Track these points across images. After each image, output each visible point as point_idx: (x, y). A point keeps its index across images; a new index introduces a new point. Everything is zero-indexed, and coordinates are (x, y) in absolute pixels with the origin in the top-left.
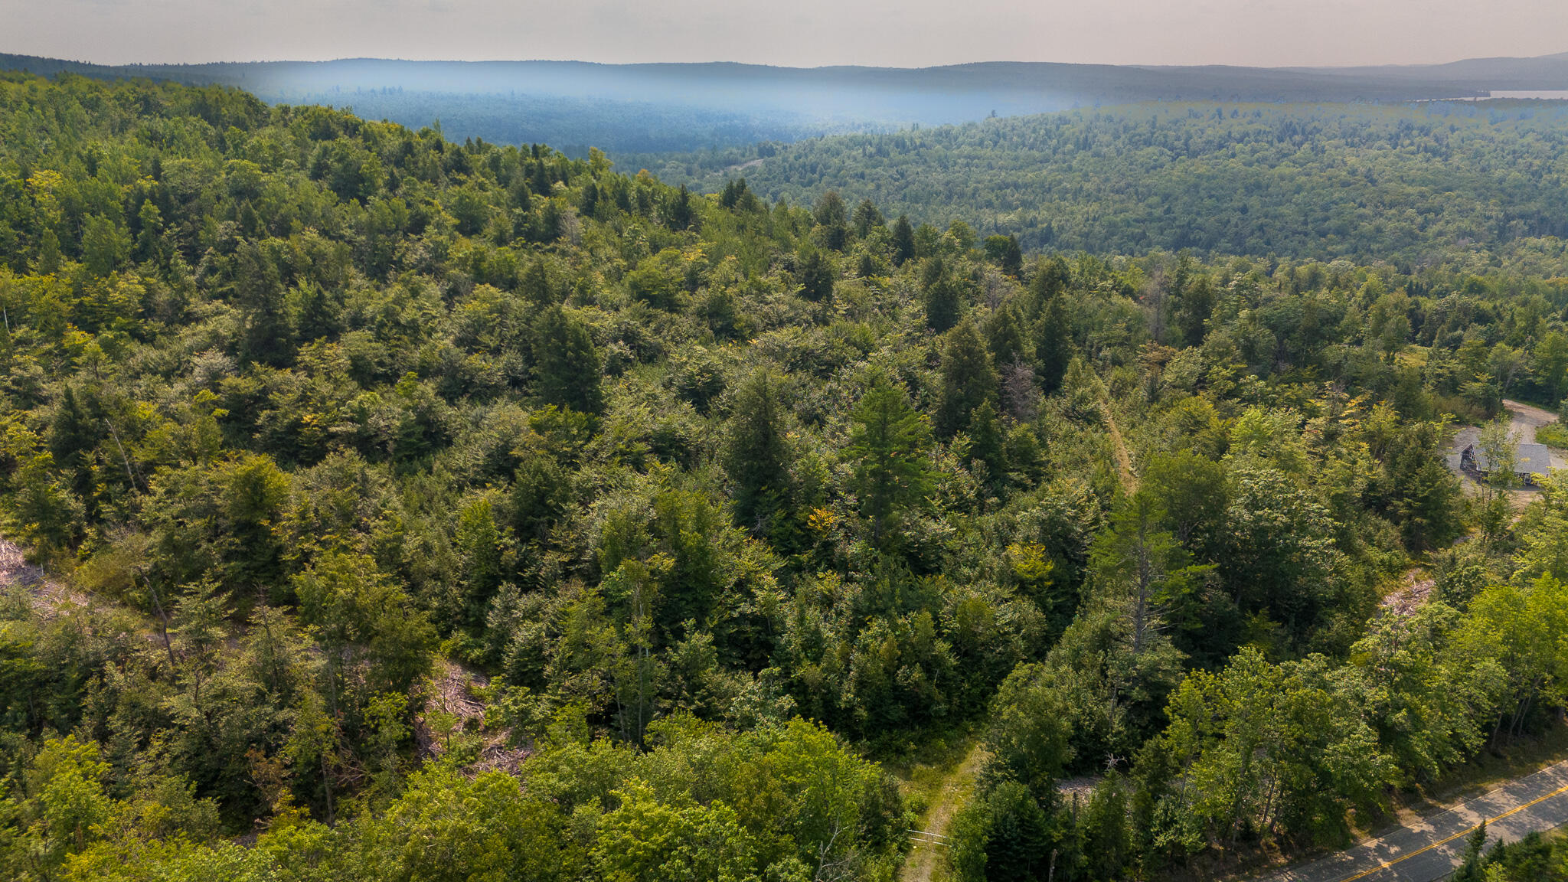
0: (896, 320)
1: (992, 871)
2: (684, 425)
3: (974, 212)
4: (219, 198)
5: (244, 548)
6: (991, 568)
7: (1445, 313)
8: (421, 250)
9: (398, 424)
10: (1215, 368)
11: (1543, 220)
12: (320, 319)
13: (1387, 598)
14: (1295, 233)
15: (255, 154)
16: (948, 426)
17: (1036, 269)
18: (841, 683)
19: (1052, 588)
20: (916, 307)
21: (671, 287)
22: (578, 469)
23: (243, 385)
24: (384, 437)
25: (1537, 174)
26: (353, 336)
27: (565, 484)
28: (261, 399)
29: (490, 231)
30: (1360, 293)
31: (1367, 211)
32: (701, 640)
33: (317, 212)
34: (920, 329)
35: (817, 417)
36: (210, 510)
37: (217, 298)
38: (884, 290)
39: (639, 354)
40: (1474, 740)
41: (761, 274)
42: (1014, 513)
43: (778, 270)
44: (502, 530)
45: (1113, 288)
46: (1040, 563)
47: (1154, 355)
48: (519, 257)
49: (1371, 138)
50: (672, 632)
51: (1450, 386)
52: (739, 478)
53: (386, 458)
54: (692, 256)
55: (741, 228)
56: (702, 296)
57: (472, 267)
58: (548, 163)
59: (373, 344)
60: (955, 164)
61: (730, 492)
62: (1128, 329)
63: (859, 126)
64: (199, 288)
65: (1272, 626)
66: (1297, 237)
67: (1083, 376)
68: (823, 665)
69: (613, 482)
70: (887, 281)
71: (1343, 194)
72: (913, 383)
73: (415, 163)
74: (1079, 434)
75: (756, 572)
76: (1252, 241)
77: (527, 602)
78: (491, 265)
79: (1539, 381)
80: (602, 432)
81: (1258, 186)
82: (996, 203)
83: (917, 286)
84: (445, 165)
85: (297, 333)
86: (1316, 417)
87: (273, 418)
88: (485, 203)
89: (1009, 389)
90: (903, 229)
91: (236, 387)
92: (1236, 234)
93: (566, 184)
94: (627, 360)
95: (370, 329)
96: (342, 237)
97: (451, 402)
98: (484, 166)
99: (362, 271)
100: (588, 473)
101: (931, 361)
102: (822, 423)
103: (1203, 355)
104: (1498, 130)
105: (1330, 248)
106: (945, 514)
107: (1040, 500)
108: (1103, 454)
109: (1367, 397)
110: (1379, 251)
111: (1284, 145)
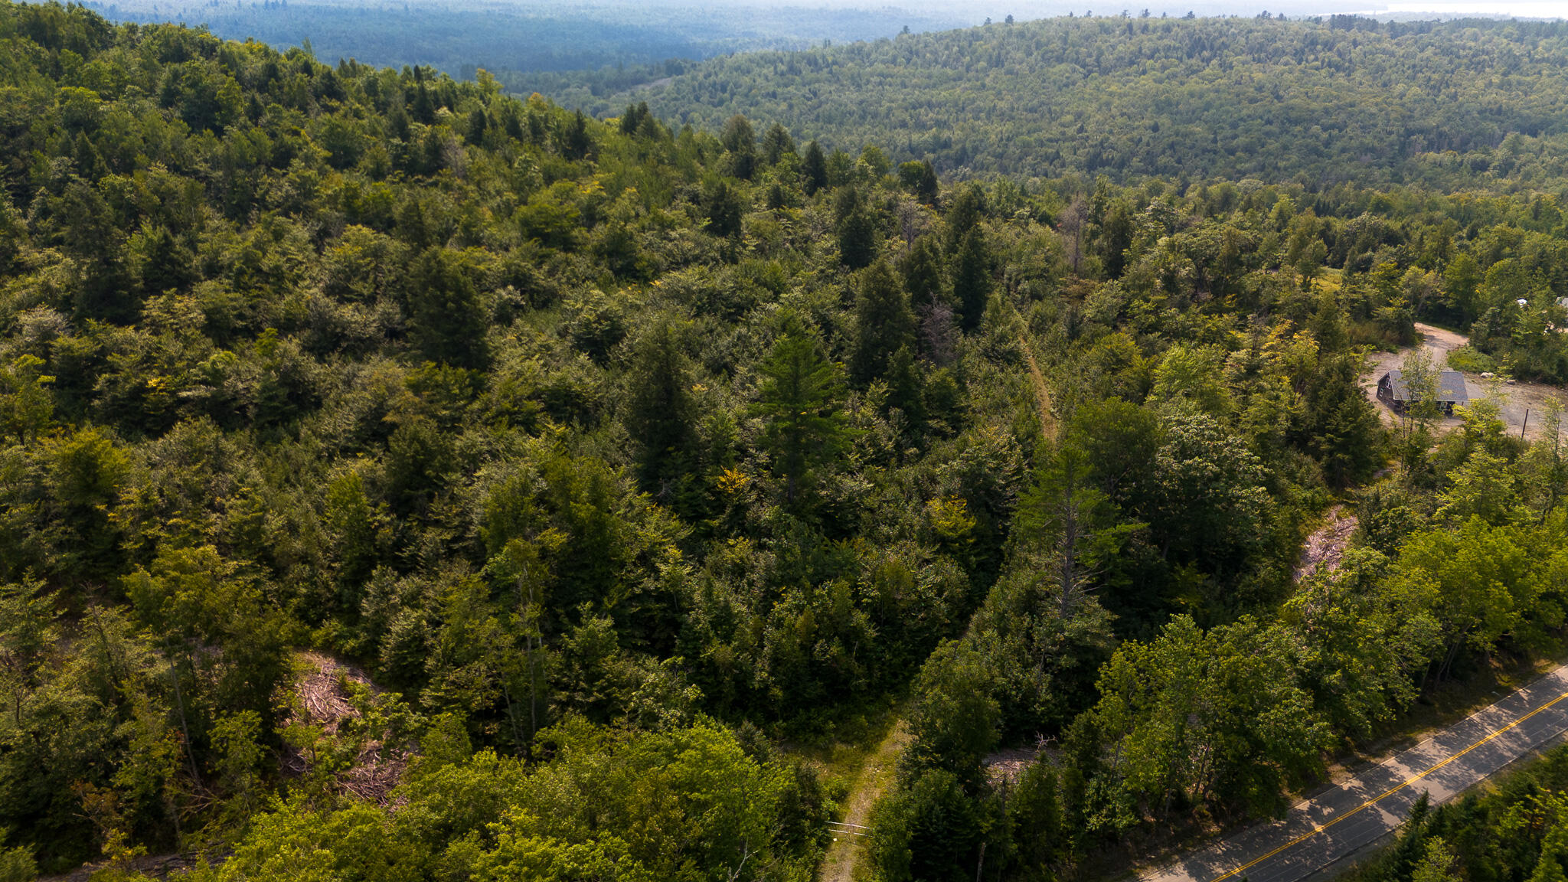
0: (809, 256)
1: (918, 867)
2: (580, 380)
3: (888, 134)
4: (52, 131)
5: (78, 537)
6: (912, 526)
7: (1355, 234)
8: (287, 187)
9: (257, 386)
10: (1136, 302)
11: (1441, 135)
12: (168, 267)
13: (1311, 538)
14: (1205, 151)
15: (93, 81)
16: (864, 373)
17: (952, 196)
18: (755, 661)
19: (975, 544)
20: (829, 241)
21: (565, 223)
22: (461, 433)
23: (77, 346)
24: (242, 402)
25: (1436, 89)
26: (209, 285)
27: (446, 452)
28: (98, 361)
29: (366, 162)
30: (1273, 214)
31: (1274, 128)
32: (601, 625)
33: (166, 144)
34: (833, 265)
35: (726, 366)
36: (39, 494)
37: (49, 245)
38: (796, 223)
39: (532, 299)
40: (1408, 694)
41: (664, 207)
42: (934, 464)
43: (682, 202)
44: (376, 505)
45: (1031, 216)
46: (962, 520)
47: (1074, 288)
48: (397, 193)
49: (1279, 53)
50: (568, 614)
51: (1363, 311)
52: (641, 438)
53: (246, 424)
54: (589, 188)
55: (643, 157)
56: (600, 232)
57: (344, 205)
58: (430, 87)
59: (232, 295)
60: (868, 82)
61: (632, 453)
62: (1047, 259)
63: (770, 43)
64: (31, 234)
65: (1200, 578)
66: (1208, 156)
67: (1003, 312)
68: (735, 643)
69: (501, 447)
70: (799, 213)
71: (1250, 111)
72: (827, 326)
73: (280, 88)
74: (1000, 375)
75: (661, 544)
76: (1162, 160)
77: (406, 585)
78: (366, 202)
79: (1450, 304)
80: (489, 390)
81: (1169, 103)
82: (911, 123)
83: (830, 217)
84: (315, 89)
85: (140, 285)
86: (1238, 350)
87: (112, 383)
88: (359, 132)
89: (927, 330)
90: (815, 155)
91: (69, 349)
92: (1148, 153)
93: (451, 109)
94: (518, 307)
95: (228, 277)
96: (196, 172)
97: (321, 360)
98: (359, 91)
99: (220, 210)
100: (472, 437)
101: (846, 300)
102: (732, 373)
103: (1123, 288)
104: (1398, 44)
105: (1238, 167)
106: (862, 468)
107: (961, 451)
108: (1024, 396)
109: (1286, 326)
110: (1286, 169)
111: (1193, 61)
